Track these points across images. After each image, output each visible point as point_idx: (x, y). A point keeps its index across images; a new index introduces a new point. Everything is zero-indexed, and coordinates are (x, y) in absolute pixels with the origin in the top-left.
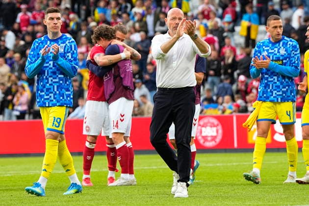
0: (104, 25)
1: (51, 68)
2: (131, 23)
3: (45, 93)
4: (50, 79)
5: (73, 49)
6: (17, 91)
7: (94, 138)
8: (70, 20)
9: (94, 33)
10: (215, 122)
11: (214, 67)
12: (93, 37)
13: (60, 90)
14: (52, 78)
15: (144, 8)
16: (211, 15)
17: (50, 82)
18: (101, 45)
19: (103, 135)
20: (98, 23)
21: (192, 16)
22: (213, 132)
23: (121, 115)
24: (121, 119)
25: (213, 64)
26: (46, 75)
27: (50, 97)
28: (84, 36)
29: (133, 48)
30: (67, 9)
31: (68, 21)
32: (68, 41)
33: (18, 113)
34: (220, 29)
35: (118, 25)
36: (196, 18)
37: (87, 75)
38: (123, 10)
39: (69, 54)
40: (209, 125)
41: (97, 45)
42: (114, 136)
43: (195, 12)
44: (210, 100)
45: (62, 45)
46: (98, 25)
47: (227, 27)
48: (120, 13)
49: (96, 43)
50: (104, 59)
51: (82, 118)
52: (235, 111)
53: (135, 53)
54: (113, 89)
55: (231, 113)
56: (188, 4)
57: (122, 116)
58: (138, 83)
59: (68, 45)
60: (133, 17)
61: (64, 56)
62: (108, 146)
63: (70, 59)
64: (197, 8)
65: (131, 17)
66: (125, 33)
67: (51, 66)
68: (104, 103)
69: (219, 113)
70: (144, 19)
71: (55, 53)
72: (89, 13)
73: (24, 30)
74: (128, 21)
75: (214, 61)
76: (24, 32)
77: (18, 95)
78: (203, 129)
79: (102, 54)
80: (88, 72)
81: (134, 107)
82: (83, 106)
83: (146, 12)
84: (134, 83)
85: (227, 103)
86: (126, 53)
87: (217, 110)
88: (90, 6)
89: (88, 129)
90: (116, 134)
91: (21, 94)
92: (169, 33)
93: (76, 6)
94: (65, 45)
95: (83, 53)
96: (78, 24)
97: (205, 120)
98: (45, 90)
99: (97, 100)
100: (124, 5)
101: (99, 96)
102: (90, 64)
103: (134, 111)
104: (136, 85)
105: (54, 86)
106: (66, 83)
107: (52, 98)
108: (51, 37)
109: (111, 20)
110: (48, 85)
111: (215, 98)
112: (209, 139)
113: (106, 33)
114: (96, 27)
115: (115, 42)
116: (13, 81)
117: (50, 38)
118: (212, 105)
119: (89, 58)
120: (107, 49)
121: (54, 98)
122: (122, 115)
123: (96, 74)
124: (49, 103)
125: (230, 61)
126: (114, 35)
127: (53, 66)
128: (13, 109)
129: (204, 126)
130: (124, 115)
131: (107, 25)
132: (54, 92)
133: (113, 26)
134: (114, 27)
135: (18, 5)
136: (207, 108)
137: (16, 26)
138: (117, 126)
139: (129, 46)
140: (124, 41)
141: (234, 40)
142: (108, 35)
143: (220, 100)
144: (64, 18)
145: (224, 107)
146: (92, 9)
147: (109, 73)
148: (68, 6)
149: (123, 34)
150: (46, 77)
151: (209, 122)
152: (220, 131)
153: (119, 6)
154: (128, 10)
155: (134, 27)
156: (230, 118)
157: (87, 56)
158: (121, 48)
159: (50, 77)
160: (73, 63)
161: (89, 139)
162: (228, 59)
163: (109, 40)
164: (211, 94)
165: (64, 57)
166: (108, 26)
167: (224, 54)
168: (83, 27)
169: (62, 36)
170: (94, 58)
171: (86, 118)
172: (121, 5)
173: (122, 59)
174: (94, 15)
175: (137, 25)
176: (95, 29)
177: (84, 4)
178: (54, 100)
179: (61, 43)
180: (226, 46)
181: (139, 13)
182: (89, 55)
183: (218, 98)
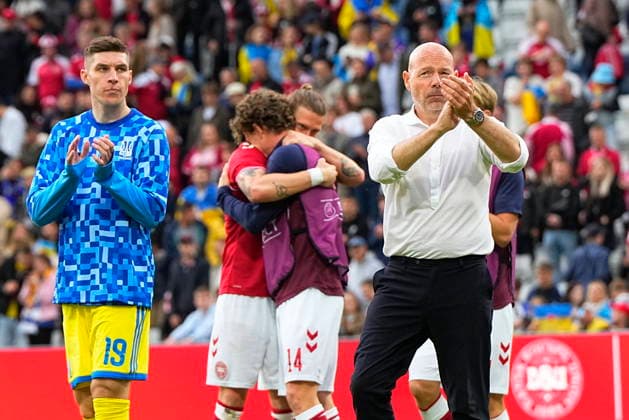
0: (265, 92)
1: (98, 201)
2: (336, 86)
3: (79, 267)
4: (93, 229)
5: (157, 152)
6: (30, 269)
7: (237, 396)
8: (173, 79)
9: (238, 112)
10: (564, 352)
11: (561, 205)
12: (233, 123)
13: (115, 261)
14: (97, 227)
15: (373, 47)
16: (555, 66)
17: (93, 238)
18: (257, 146)
19: (261, 387)
20: (249, 86)
21: (501, 67)
22: (558, 378)
23: (309, 333)
24: (308, 346)
25: (559, 198)
26: (82, 218)
27: (93, 277)
28: (212, 121)
29: (343, 152)
30: (164, 46)
31: (166, 82)
32: (144, 129)
33: (31, 328)
34: (578, 104)
35: (302, 91)
36: (512, 73)
37: (218, 227)
38: (316, 52)
39: (146, 166)
40: (546, 359)
41: (245, 146)
42: (292, 391)
43: (510, 58)
44: (548, 294)
45: (128, 139)
46: (248, 91)
47: (597, 97)
48: (307, 59)
49: (244, 140)
50: (263, 183)
51: (203, 343)
52: (616, 324)
53: (346, 167)
54: (289, 264)
55: (607, 329)
56: (490, 36)
57: (313, 337)
58: (356, 247)
59: (145, 139)
60: (343, 71)
61: (130, 168)
62: (274, 415)
63: (147, 178)
64: (515, 44)
65: (337, 70)
66: (320, 112)
67: (98, 195)
68: (264, 300)
69: (574, 328)
70: (372, 75)
71: (102, 161)
72: (224, 60)
73: (49, 106)
74: (328, 81)
75: (562, 189)
76: (48, 111)
77: (34, 278)
78: (532, 371)
79: (260, 170)
80: (222, 217)
81: (345, 313)
82: (206, 310)
83: (376, 57)
84: (347, 247)
85: (597, 300)
86: (324, 170)
87: (568, 320)
88: (228, 41)
89: (221, 370)
90: (295, 386)
91: (42, 277)
92: (415, 112)
93: (189, 41)
94: (135, 138)
95: (207, 168)
96: (193, 89)
97: (536, 348)
98: (78, 257)
99: (244, 294)
100: (318, 38)
101: (251, 283)
102: (229, 198)
103: (344, 323)
104: (352, 252)
105: (101, 249)
106: (134, 242)
107: (97, 282)
108: (101, 115)
109: (285, 79)
110: (87, 244)
111: (562, 288)
112: (547, 397)
113: (270, 112)
114: (240, 96)
115: (295, 138)
116: (18, 242)
117: (98, 120)
118: (555, 306)
119: (223, 181)
120: (271, 158)
121: (102, 281)
122: (313, 333)
123: (244, 224)
124: (88, 294)
125: (604, 188)
126: (291, 117)
127: (103, 196)
128: (19, 318)
129: (535, 362)
130: (316, 335)
131: (271, 92)
132: (100, 266)
133: (288, 93)
134: (289, 97)
135: (31, 38)
136: (541, 314)
137: (28, 95)
138: (298, 364)
139: (332, 147)
140: (318, 134)
141: (616, 133)
142: (276, 119)
143: (577, 293)
144: (157, 73)
145: (588, 312)
146: (232, 47)
147: (276, 224)
148: (168, 39)
149: (315, 115)
150: (82, 223)
151: (546, 353)
152: (577, 378)
153: (306, 41)
154: (331, 51)
155: (345, 96)
156: (604, 341)
157: (219, 176)
158: (311, 156)
159: (94, 223)
160: (153, 189)
161: (223, 397)
162: (599, 182)
163: (279, 132)
164: (552, 277)
165: (133, 172)
166: (276, 95)
167: (586, 169)
168: (208, 98)
169: (131, 115)
170: (238, 180)
171: (215, 342)
172: (311, 36)
173: (314, 183)
174: (237, 65)
175: (354, 92)
176: (241, 103)
177: (212, 36)
178: (101, 286)
179: (127, 134)
180: (593, 150)
181: (358, 60)
182: (224, 173)
183: (570, 290)
